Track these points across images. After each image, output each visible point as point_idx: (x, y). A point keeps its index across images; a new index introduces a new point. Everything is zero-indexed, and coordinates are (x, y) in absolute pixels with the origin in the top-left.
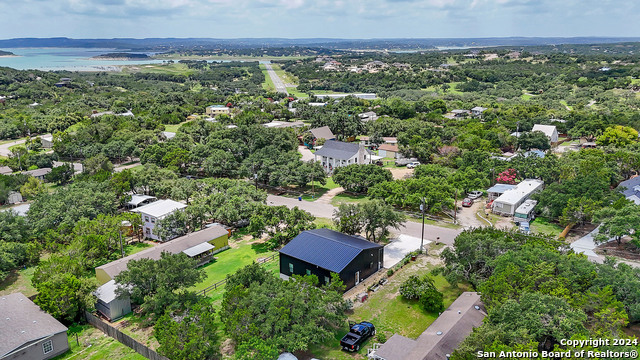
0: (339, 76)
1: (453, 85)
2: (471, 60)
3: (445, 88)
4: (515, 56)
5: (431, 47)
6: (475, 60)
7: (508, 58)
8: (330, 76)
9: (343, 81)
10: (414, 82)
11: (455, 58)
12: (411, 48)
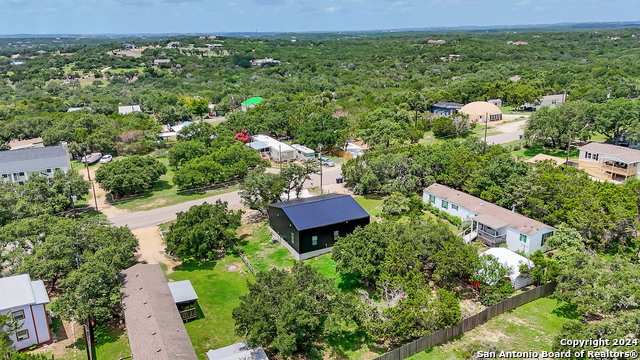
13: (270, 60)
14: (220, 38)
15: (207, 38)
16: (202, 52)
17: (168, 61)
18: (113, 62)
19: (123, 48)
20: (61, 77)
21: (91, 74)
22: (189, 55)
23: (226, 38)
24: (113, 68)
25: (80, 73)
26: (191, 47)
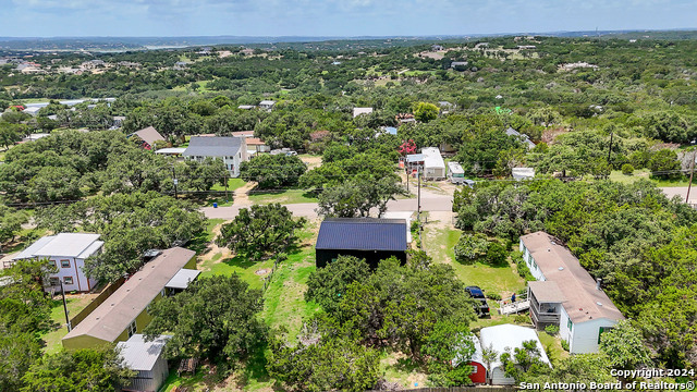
0: (50, 80)
1: (202, 84)
2: (207, 57)
3: (195, 87)
4: (249, 53)
5: (138, 46)
6: (210, 57)
7: (243, 54)
8: (36, 80)
9: (59, 85)
10: (155, 82)
11: (187, 56)
12: (114, 47)
13: (584, 65)
14: (538, 38)
15: (523, 39)
16: (507, 55)
17: (465, 63)
18: (412, 64)
19: (430, 50)
20: (363, 77)
21: (389, 75)
22: (491, 57)
23: (546, 38)
24: (412, 70)
25: (380, 74)
26: (501, 48)
